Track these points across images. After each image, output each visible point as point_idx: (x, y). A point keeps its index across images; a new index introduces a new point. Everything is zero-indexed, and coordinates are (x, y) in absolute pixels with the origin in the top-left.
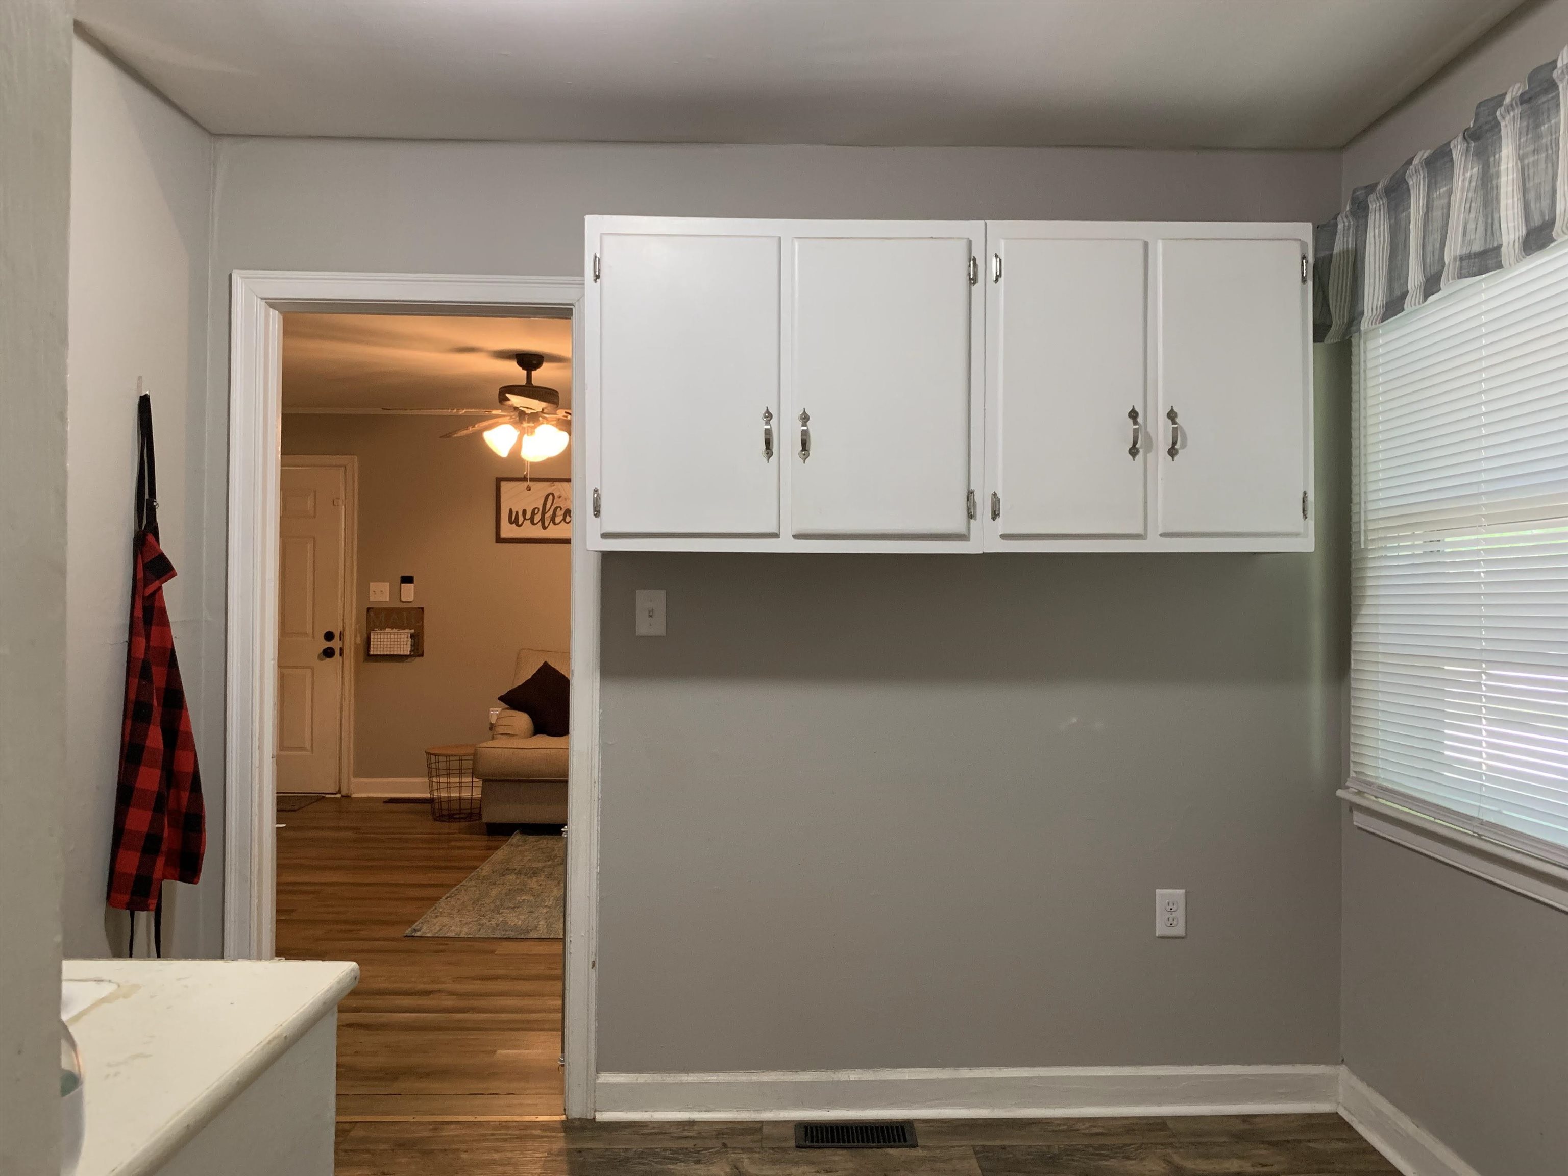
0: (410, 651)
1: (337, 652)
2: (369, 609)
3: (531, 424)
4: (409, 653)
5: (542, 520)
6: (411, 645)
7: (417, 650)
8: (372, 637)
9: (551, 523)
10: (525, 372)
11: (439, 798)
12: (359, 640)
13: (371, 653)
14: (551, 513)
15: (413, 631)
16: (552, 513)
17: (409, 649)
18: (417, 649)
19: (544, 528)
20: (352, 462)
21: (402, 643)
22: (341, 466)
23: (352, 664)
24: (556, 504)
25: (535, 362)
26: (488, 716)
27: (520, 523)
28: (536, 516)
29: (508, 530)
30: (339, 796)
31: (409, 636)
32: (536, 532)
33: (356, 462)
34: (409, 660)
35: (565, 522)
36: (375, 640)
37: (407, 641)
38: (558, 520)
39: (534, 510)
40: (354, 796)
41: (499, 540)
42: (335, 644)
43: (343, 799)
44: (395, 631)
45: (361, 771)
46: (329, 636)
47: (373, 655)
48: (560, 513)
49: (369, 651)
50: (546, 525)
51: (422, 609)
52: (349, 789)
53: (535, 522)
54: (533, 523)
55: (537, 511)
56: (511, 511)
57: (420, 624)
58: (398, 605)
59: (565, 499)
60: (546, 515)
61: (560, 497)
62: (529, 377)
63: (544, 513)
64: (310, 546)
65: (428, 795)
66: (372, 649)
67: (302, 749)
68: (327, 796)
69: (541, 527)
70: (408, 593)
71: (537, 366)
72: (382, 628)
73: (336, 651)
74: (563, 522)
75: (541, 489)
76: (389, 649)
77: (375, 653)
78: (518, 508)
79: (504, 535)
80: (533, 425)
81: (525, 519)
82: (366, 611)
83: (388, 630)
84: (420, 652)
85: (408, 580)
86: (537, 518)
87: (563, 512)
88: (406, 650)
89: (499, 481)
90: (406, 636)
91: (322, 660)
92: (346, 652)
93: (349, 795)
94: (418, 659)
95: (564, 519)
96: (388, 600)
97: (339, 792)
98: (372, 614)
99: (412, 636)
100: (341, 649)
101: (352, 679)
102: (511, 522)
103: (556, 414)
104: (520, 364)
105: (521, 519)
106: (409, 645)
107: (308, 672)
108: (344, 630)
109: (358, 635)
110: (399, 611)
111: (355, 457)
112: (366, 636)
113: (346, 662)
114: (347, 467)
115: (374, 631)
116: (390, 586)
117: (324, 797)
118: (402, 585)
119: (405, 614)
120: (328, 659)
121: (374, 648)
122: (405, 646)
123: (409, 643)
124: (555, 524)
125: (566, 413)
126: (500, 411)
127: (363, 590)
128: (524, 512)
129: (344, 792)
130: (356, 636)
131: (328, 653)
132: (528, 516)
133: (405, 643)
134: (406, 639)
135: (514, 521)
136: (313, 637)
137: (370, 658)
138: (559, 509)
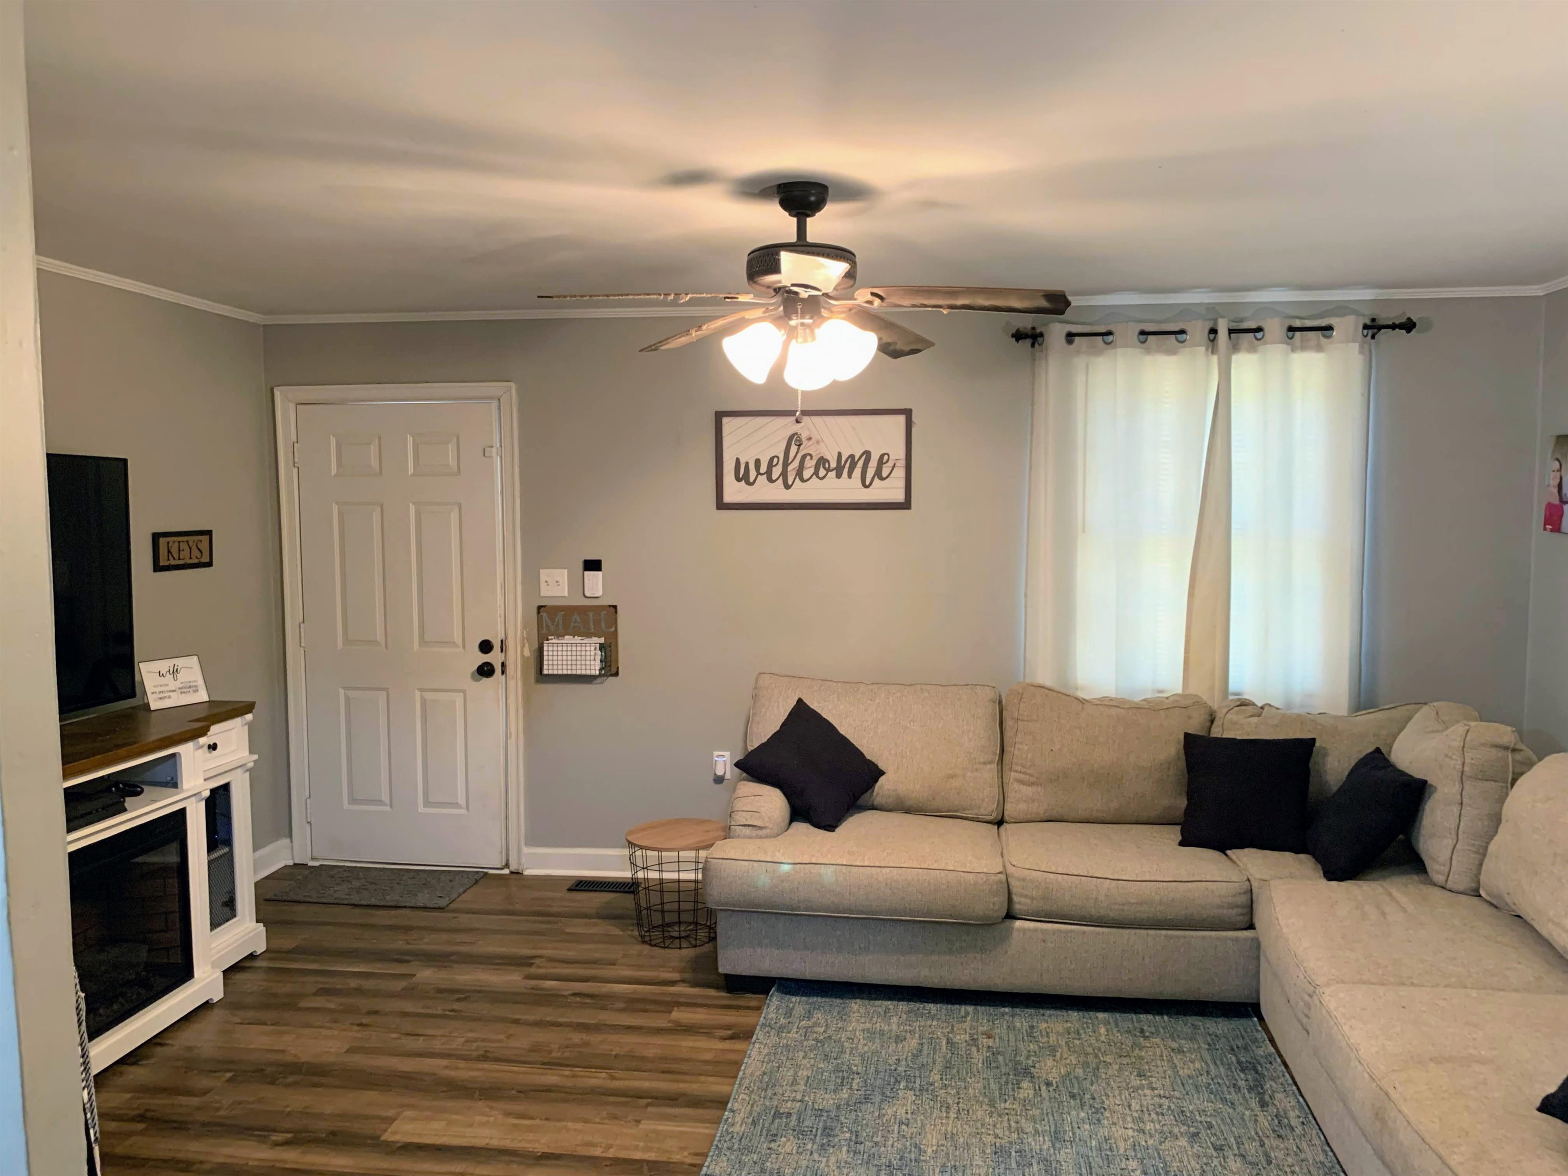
0: (600, 670)
1: (498, 669)
2: (540, 608)
3: (808, 321)
4: (597, 673)
5: (784, 474)
6: (601, 661)
7: (610, 668)
8: (545, 648)
9: (797, 479)
10: (795, 219)
11: (646, 880)
12: (527, 653)
13: (545, 672)
14: (796, 464)
15: (602, 640)
16: (798, 464)
17: (598, 668)
18: (610, 666)
19: (787, 487)
20: (509, 391)
21: (588, 658)
22: (491, 398)
23: (520, 684)
24: (803, 450)
25: (813, 199)
26: (712, 764)
27: (751, 480)
28: (774, 469)
29: (734, 491)
30: (506, 871)
31: (598, 647)
32: (775, 493)
33: (514, 392)
34: (599, 680)
35: (818, 477)
36: (550, 653)
37: (595, 654)
38: (807, 474)
39: (772, 459)
40: (526, 873)
41: (721, 505)
42: (494, 658)
43: (513, 876)
44: (577, 639)
45: (534, 839)
46: (486, 646)
47: (548, 675)
48: (810, 464)
49: (541, 669)
50: (790, 483)
51: (615, 607)
52: (519, 864)
53: (774, 477)
54: (770, 480)
55: (775, 460)
56: (738, 461)
57: (613, 629)
58: (580, 601)
59: (818, 442)
60: (790, 468)
61: (810, 439)
62: (801, 230)
63: (786, 464)
64: (454, 516)
65: (627, 874)
66: (545, 667)
67: (456, 805)
68: (491, 871)
69: (782, 486)
70: (595, 582)
71: (816, 207)
72: (560, 636)
73: (496, 667)
74: (814, 476)
75: (783, 427)
76: (569, 667)
77: (551, 672)
78: (748, 457)
79: (728, 498)
80: (810, 321)
81: (759, 473)
82: (535, 611)
83: (568, 639)
84: (614, 670)
85: (593, 565)
86: (777, 472)
87: (814, 462)
88: (594, 668)
89: (719, 416)
90: (593, 648)
91: (478, 680)
92: (510, 669)
93: (520, 871)
94: (611, 679)
95: (816, 473)
96: (566, 594)
97: (507, 865)
98: (544, 615)
99: (602, 647)
100: (503, 665)
101: (520, 707)
102: (738, 479)
103: (853, 298)
104: (787, 204)
105: (753, 474)
106: (598, 662)
107: (458, 698)
108: (506, 638)
109: (527, 645)
110: (582, 610)
111: (513, 385)
112: (537, 646)
113: (511, 683)
114: (501, 400)
115: (548, 640)
116: (568, 573)
117: (486, 874)
118: (586, 573)
119: (591, 614)
120: (485, 679)
121: (548, 665)
122: (593, 663)
123: (598, 658)
124: (803, 480)
125: (873, 294)
126: (752, 296)
127: (531, 580)
128: (758, 463)
129: (514, 867)
130: (523, 647)
131: (485, 671)
132: (763, 469)
133: (592, 658)
134: (593, 653)
135: (743, 477)
136: (464, 647)
137: (542, 677)
138: (808, 457)
